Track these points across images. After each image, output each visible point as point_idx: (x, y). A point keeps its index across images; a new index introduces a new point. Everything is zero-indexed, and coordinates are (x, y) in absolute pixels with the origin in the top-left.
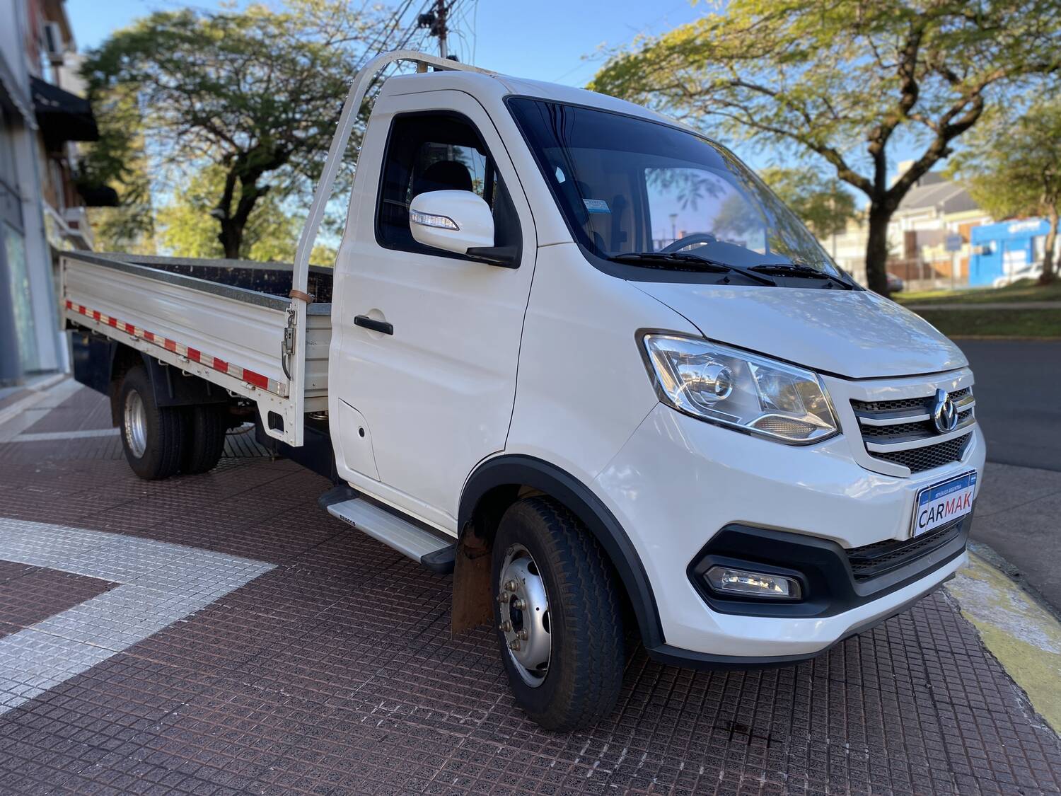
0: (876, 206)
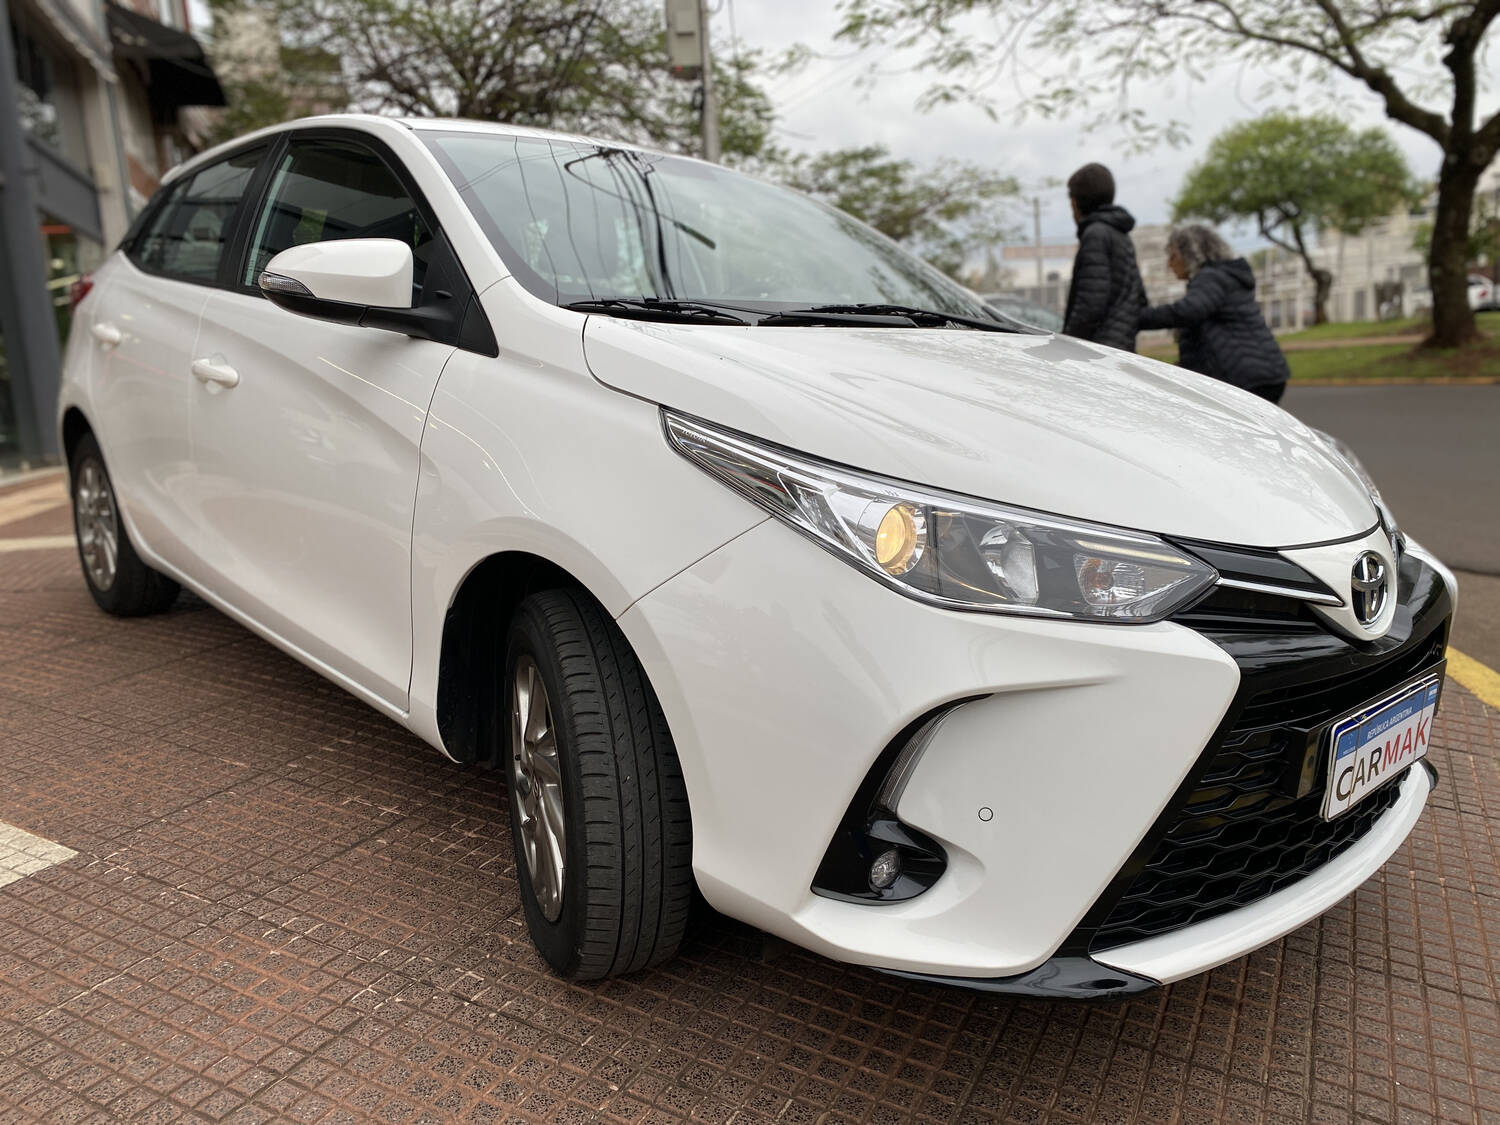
0: (1453, 159)
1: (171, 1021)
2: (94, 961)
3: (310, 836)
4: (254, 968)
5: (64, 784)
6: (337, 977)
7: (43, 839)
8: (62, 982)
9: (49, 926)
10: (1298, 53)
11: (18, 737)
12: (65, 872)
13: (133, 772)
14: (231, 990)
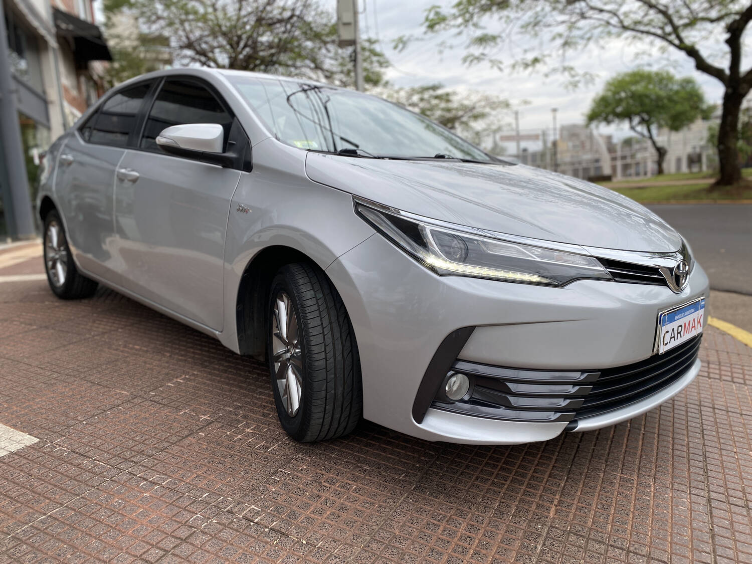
0: (730, 91)
1: (91, 533)
2: (49, 499)
3: (163, 431)
4: (136, 503)
5: (31, 403)
6: (181, 508)
7: (20, 432)
8: (31, 511)
9: (23, 480)
10: (651, 38)
11: (6, 378)
12: (32, 450)
13: (68, 396)
14: (123, 515)
